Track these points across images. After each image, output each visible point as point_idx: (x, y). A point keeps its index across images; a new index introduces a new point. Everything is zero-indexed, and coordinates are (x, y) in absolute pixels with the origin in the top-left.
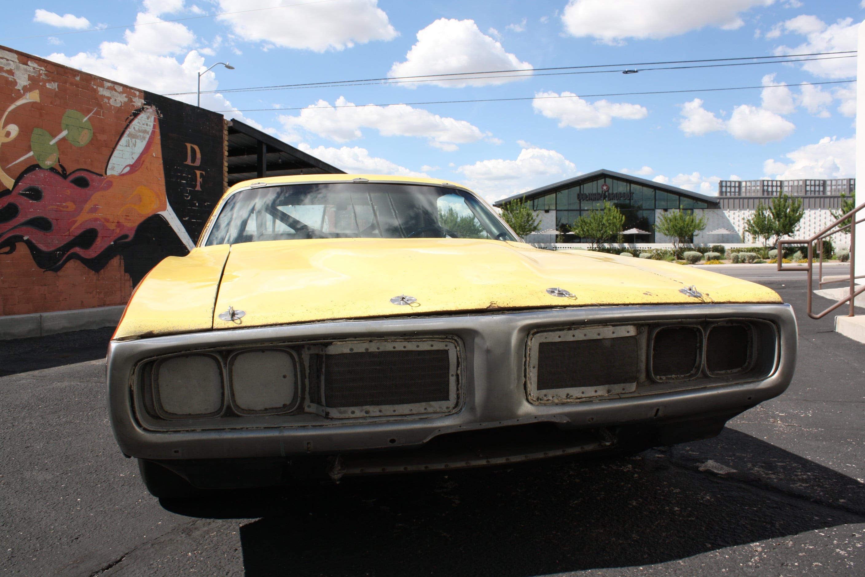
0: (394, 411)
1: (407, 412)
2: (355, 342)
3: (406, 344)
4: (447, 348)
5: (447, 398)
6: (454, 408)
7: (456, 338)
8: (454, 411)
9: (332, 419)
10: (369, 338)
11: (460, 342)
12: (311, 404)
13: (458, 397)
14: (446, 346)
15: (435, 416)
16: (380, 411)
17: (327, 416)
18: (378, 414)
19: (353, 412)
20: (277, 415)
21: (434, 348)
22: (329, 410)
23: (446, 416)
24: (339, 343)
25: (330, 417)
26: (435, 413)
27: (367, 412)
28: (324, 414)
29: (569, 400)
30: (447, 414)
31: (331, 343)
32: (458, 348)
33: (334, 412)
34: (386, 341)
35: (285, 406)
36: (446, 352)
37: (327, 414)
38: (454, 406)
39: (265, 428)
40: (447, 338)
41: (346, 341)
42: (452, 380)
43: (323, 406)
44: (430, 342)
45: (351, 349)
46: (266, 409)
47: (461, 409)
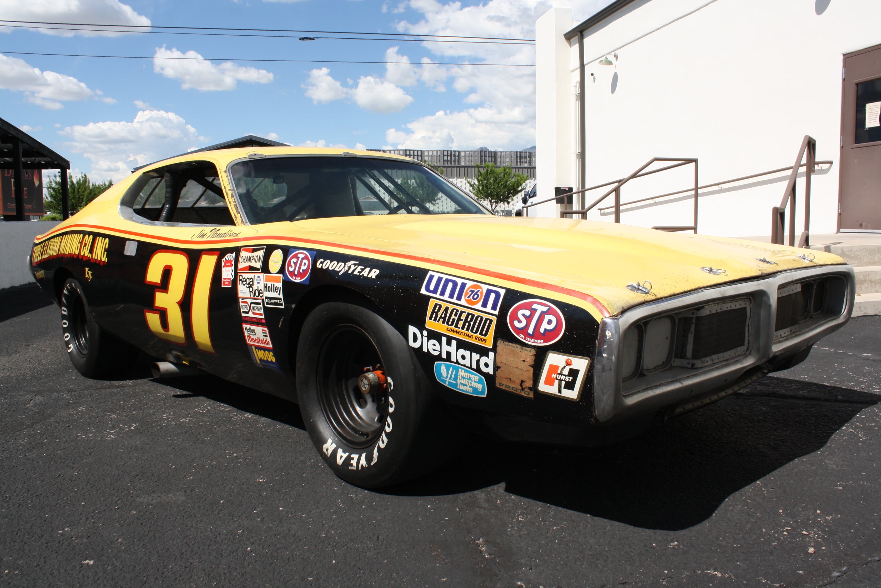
0: (724, 357)
1: (728, 357)
2: (713, 305)
3: (731, 304)
4: (745, 306)
5: (743, 345)
6: (747, 351)
7: (751, 298)
8: (747, 353)
9: (696, 369)
10: (718, 302)
11: (752, 300)
12: (676, 359)
13: (749, 343)
14: (746, 304)
15: (741, 358)
16: (718, 358)
17: (693, 367)
18: (717, 361)
19: (707, 362)
20: (662, 371)
21: (741, 306)
22: (694, 361)
23: (745, 357)
24: (707, 307)
25: (694, 367)
26: (739, 356)
27: (712, 360)
28: (690, 366)
29: (781, 339)
30: (745, 356)
31: (702, 307)
32: (751, 305)
33: (698, 363)
34: (724, 303)
35: (663, 363)
36: (745, 309)
37: (693, 365)
38: (746, 349)
39: (671, 382)
40: (747, 298)
41: (708, 305)
42: (747, 329)
43: (688, 359)
44: (739, 302)
45: (710, 311)
46: (655, 368)
47: (751, 351)
